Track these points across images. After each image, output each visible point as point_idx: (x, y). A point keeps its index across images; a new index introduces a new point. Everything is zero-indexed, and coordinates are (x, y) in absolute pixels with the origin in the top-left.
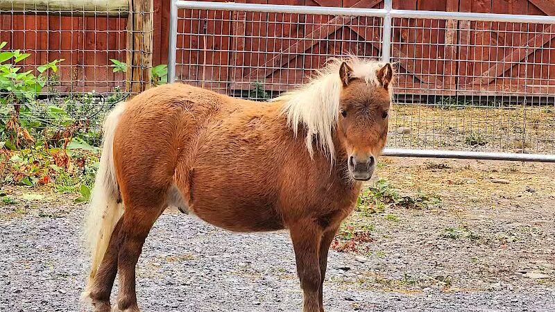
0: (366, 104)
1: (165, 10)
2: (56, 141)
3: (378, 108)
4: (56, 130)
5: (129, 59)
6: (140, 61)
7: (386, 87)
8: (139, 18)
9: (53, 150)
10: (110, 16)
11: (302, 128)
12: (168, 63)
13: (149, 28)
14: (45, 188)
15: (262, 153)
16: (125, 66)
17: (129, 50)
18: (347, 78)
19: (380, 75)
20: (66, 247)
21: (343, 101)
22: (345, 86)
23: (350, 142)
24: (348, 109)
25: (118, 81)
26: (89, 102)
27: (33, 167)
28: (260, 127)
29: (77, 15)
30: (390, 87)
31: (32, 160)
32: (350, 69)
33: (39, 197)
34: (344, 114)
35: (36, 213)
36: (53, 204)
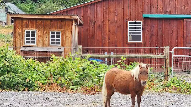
0: (144, 72)
1: (171, 57)
2: (152, 81)
3: (146, 72)
4: (152, 79)
5: (165, 66)
6: (167, 66)
7: (147, 68)
8: (166, 58)
9: (151, 83)
10: (161, 58)
11: (134, 76)
12: (172, 67)
13: (168, 60)
14: (150, 89)
15: (126, 80)
16: (164, 67)
17: (165, 64)
18: (141, 67)
19: (146, 66)
20: (154, 100)
21: (140, 71)
22: (140, 68)
23: (142, 79)
24: (141, 73)
25: (163, 70)
26: (158, 74)
27: (148, 86)
28: (126, 76)
29: (155, 58)
30: (148, 68)
31: (148, 84)
32: (141, 66)
33: (149, 91)
34: (140, 74)
35: (148, 93)
36: (151, 92)
